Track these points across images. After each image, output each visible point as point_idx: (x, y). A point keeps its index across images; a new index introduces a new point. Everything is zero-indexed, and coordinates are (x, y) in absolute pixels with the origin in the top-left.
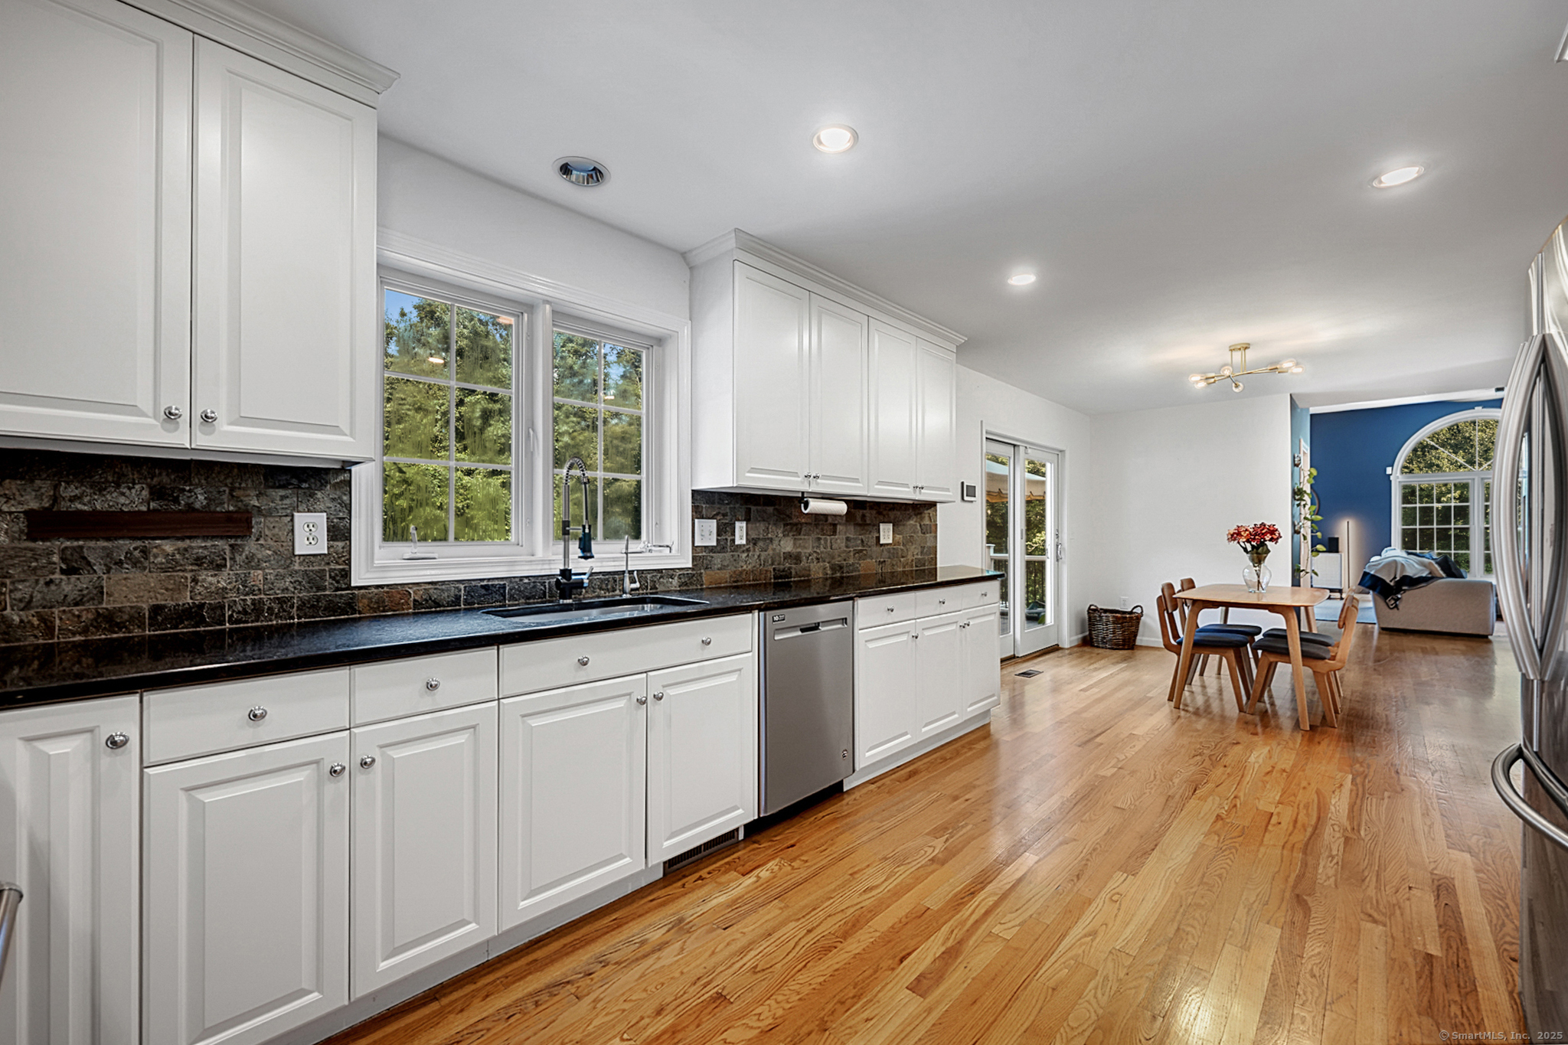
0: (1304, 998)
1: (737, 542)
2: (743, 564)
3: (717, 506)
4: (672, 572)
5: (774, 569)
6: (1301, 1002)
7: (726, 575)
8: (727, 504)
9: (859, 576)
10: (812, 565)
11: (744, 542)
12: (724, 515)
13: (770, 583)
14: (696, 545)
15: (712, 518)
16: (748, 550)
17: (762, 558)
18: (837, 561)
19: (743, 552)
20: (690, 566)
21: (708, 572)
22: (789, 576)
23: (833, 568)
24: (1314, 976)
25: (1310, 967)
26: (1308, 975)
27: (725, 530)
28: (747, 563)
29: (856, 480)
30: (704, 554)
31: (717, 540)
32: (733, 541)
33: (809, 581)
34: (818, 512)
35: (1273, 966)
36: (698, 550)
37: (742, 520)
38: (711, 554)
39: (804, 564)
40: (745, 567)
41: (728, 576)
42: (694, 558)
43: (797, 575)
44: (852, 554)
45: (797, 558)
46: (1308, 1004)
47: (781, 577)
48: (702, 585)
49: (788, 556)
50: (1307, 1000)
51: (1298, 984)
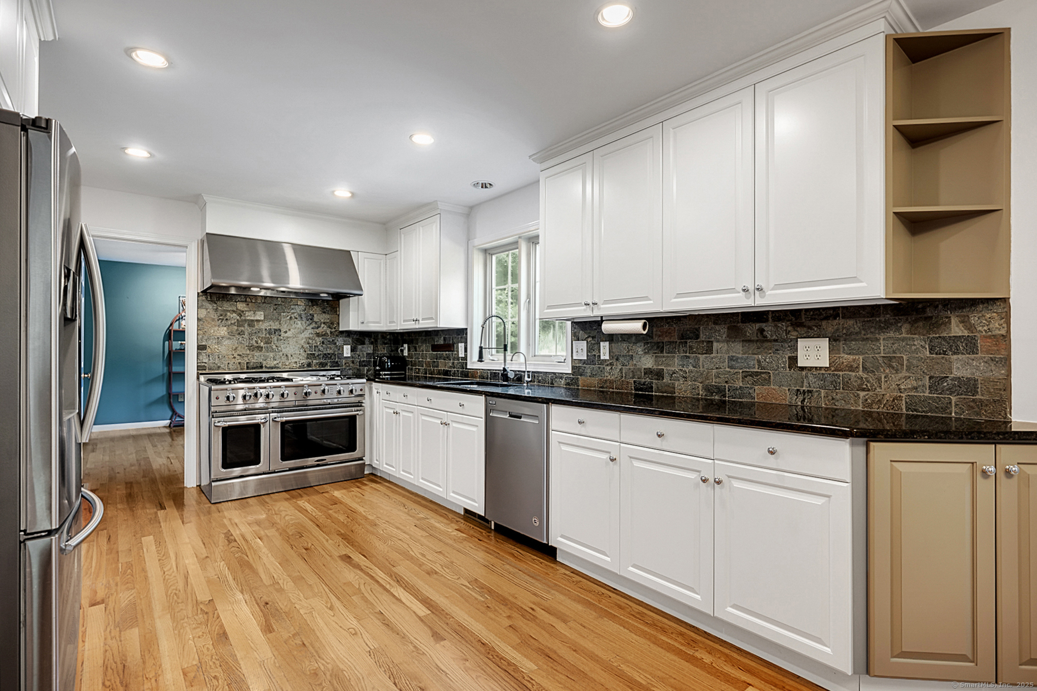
0: (213, 660)
1: (602, 358)
2: (607, 375)
3: (589, 331)
4: (561, 375)
5: (635, 382)
6: (214, 657)
7: (595, 381)
8: (596, 329)
9: (753, 404)
10: (677, 383)
11: (607, 357)
12: (593, 337)
13: (631, 394)
14: (574, 358)
15: (585, 340)
16: (611, 364)
17: (624, 372)
18: (714, 382)
19: (607, 365)
20: (570, 372)
21: (583, 377)
22: (650, 389)
23: (708, 389)
24: (215, 677)
25: (220, 681)
26: (217, 674)
27: (593, 349)
28: (612, 374)
29: (646, 298)
30: (580, 365)
31: (587, 355)
32: (599, 356)
33: (674, 398)
34: (631, 332)
35: (240, 665)
36: (576, 362)
37: (606, 341)
38: (585, 365)
39: (666, 380)
40: (609, 377)
41: (596, 382)
42: (573, 368)
43: (658, 390)
44: (740, 376)
45: (659, 375)
46: (210, 659)
47: (641, 390)
48: (578, 386)
49: (648, 372)
50: (211, 660)
51: (220, 666)
